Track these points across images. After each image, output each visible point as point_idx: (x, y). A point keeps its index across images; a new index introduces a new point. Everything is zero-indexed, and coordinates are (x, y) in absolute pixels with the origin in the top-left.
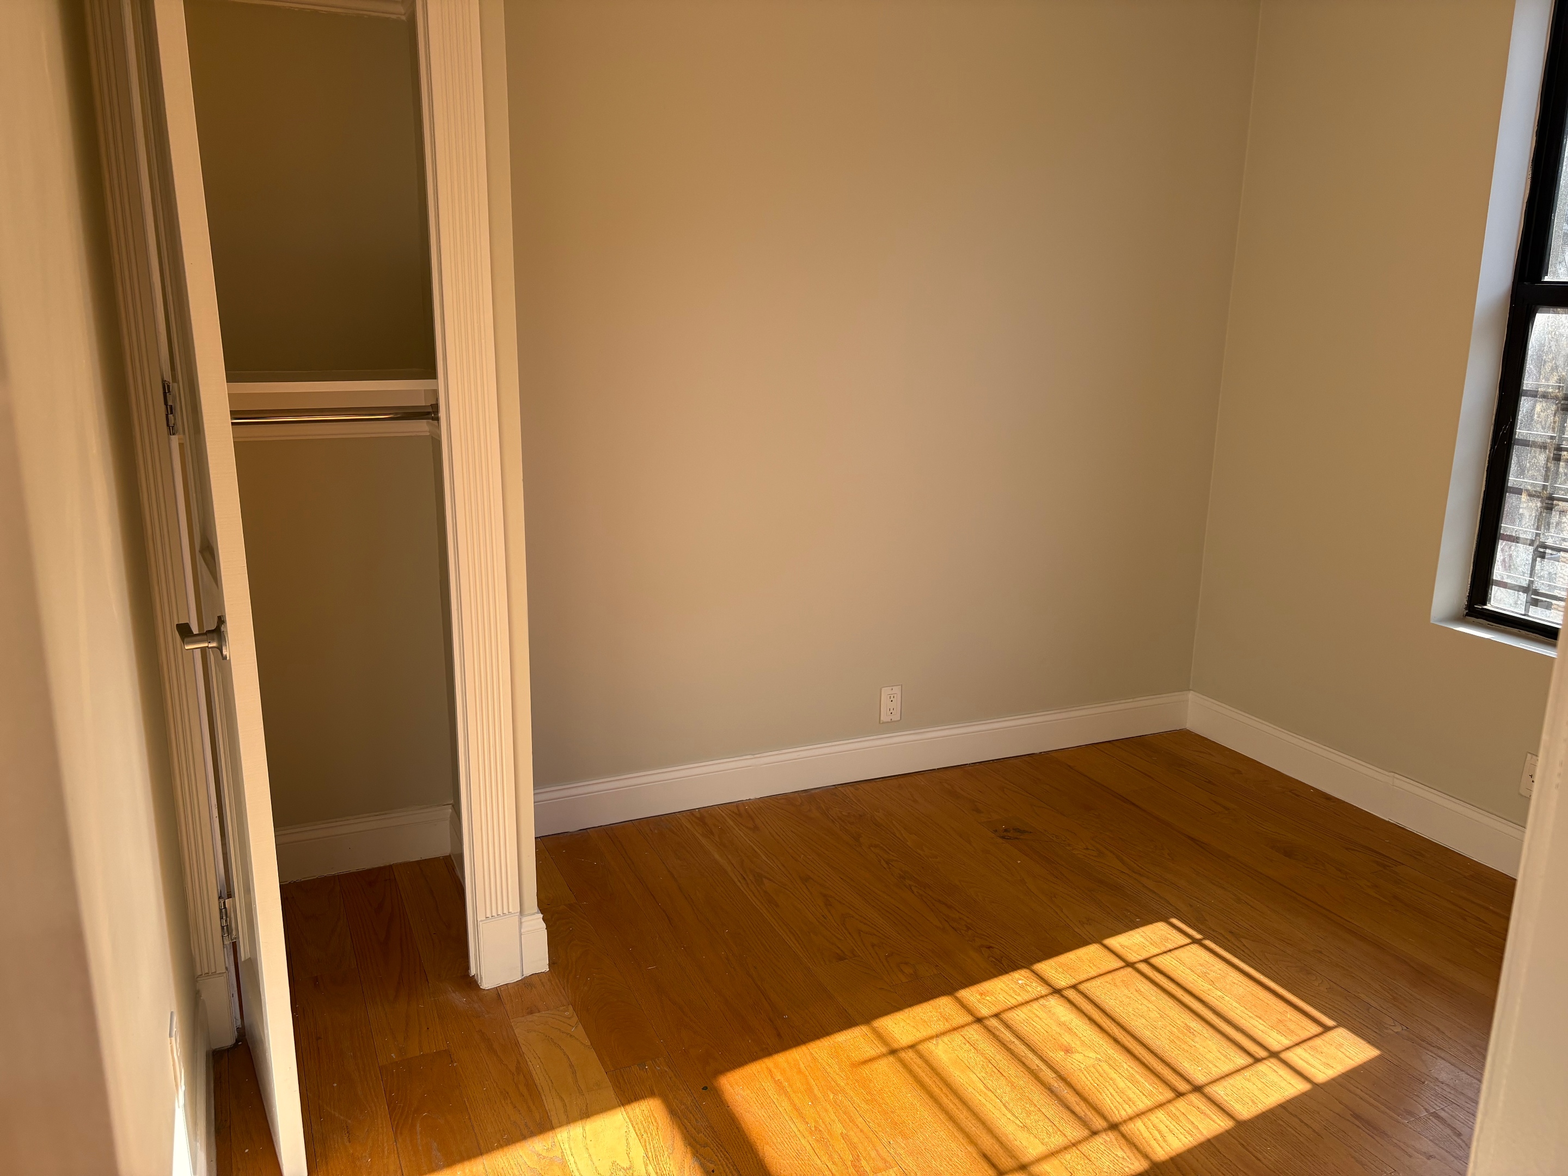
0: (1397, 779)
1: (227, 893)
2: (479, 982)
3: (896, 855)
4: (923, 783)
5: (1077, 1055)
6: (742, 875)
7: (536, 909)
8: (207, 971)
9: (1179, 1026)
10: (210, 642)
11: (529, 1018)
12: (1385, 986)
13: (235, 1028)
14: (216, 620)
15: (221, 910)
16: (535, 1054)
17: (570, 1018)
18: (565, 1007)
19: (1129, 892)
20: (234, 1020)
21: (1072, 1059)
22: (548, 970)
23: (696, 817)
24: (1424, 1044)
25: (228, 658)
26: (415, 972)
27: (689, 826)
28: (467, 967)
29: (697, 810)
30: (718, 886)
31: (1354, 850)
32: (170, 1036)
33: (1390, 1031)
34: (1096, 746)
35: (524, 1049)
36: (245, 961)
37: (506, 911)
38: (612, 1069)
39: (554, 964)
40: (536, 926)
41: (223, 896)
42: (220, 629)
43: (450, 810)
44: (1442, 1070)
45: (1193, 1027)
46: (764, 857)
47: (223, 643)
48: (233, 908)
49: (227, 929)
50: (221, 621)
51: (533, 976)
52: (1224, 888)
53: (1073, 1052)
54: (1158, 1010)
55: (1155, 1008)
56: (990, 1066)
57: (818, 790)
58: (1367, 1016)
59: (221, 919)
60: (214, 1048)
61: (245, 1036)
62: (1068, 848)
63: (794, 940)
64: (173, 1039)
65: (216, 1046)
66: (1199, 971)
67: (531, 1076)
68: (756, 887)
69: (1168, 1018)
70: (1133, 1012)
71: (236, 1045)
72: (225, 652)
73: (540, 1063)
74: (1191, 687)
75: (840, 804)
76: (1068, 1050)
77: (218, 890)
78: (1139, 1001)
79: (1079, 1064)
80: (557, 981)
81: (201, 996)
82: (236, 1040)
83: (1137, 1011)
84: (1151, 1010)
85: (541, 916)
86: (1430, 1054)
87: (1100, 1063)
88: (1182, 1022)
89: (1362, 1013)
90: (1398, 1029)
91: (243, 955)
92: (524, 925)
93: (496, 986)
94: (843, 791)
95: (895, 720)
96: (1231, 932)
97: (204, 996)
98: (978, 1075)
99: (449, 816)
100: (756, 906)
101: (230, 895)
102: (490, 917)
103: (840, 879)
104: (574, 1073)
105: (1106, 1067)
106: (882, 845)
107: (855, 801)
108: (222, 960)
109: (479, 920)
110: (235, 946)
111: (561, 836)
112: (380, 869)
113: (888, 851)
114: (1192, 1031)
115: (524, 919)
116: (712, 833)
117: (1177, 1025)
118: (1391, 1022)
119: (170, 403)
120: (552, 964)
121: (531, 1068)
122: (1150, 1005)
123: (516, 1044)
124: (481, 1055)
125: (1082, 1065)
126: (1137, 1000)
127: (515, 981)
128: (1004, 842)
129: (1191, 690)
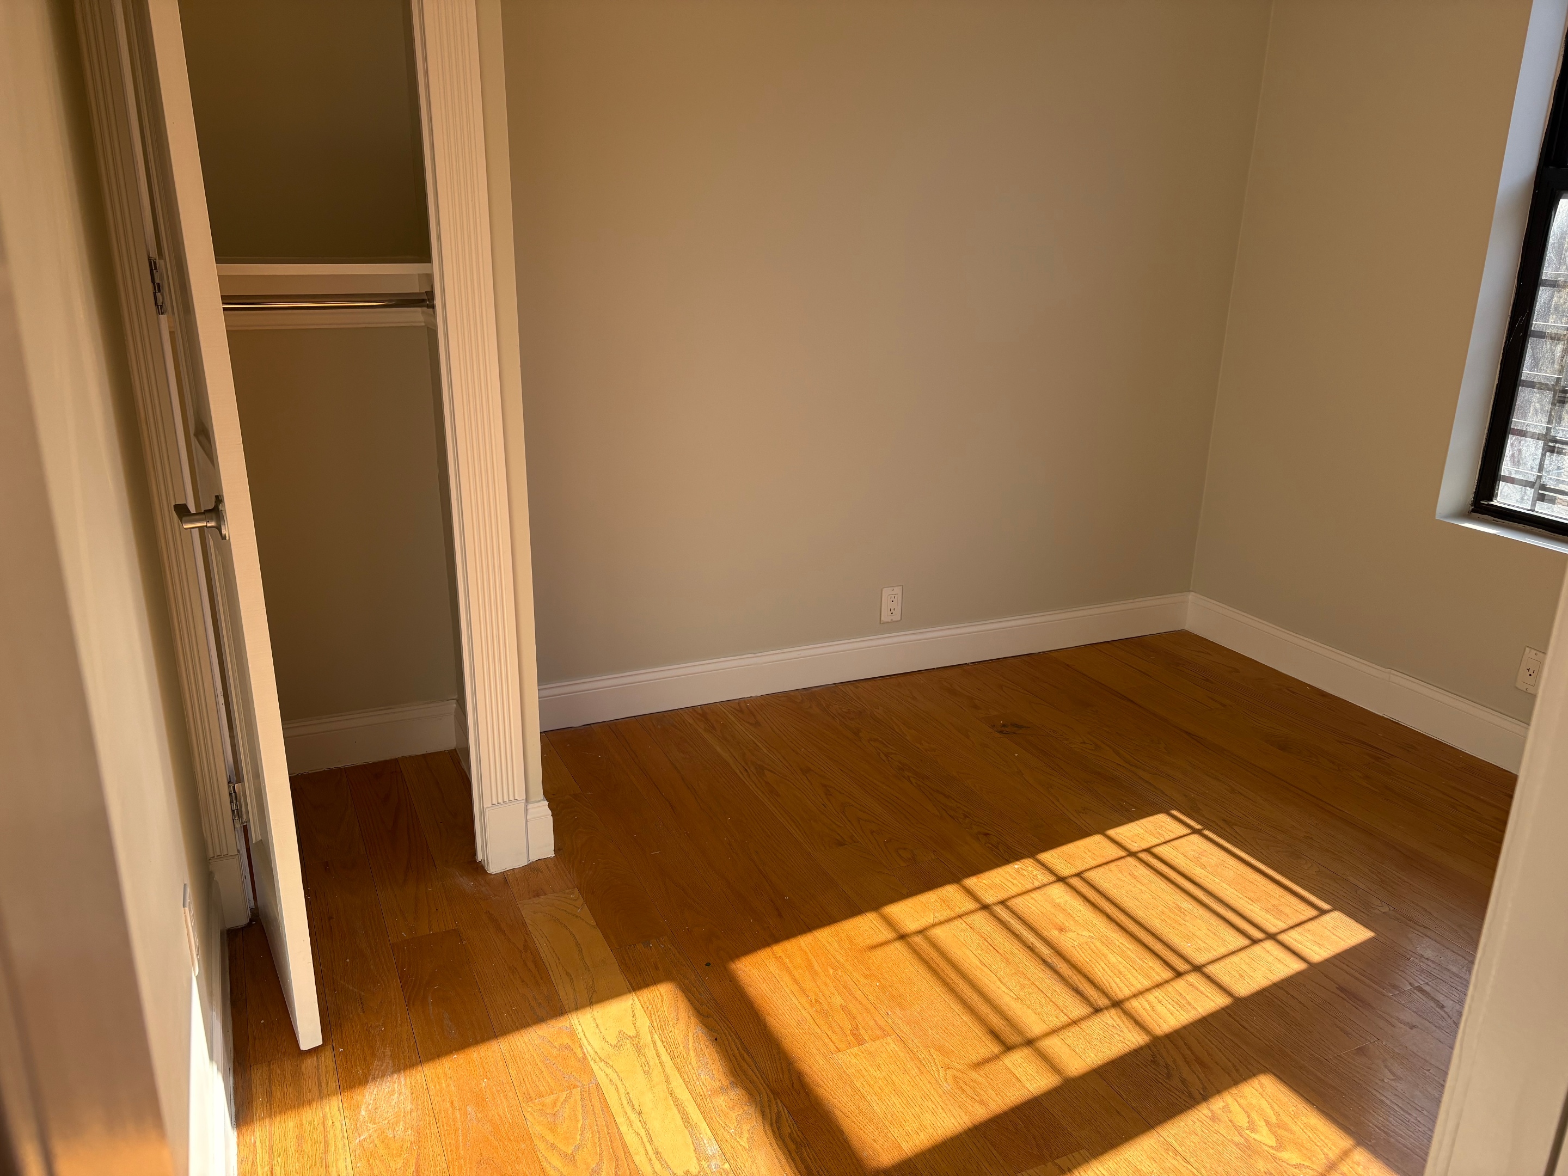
0: (1394, 674)
1: (236, 777)
2: (486, 867)
3: (894, 748)
4: (922, 682)
5: (1071, 933)
6: (744, 767)
7: (541, 796)
8: (219, 854)
9: (1170, 906)
10: (208, 522)
11: (536, 900)
12: (1372, 869)
13: (249, 909)
14: (214, 499)
15: (231, 794)
16: (542, 933)
17: (576, 900)
18: (570, 890)
19: (1125, 784)
20: (248, 901)
21: (1065, 937)
22: (554, 855)
23: (697, 713)
24: (1411, 923)
25: (227, 538)
26: (423, 858)
27: (691, 721)
28: (474, 854)
29: (699, 707)
30: (720, 777)
31: (1348, 744)
32: (184, 906)
33: (1376, 911)
34: (1095, 646)
35: (530, 928)
36: (256, 843)
37: (511, 798)
38: (617, 947)
39: (559, 850)
40: (542, 813)
41: (232, 781)
42: (218, 509)
43: (455, 705)
44: (1427, 949)
45: (1184, 907)
46: (765, 751)
47: (222, 523)
48: (242, 792)
49: (237, 813)
50: (219, 500)
51: (539, 861)
52: (1219, 779)
53: (1066, 932)
54: (1150, 892)
55: (1148, 891)
56: (986, 944)
57: (818, 689)
58: (1355, 897)
59: (231, 803)
60: (228, 927)
61: (259, 916)
62: (1065, 742)
63: (795, 827)
64: (187, 909)
65: (231, 925)
66: (1192, 856)
67: (539, 953)
68: (757, 778)
69: (1160, 899)
70: (1126, 894)
71: (250, 924)
72: (224, 532)
73: (547, 942)
74: (1191, 589)
75: (841, 701)
76: (1061, 930)
77: (227, 775)
78: (1132, 885)
79: (1073, 941)
80: (563, 866)
81: (214, 877)
82: (250, 919)
83: (1130, 893)
84: (1144, 892)
85: (547, 803)
86: (1416, 932)
87: (1093, 940)
88: (1174, 903)
89: (1350, 894)
90: (1386, 909)
91: (255, 836)
92: (530, 811)
93: (503, 871)
94: (843, 689)
95: (897, 620)
96: (1224, 820)
97: (217, 877)
98: (974, 952)
99: (453, 711)
100: (758, 795)
101: (240, 779)
102: (497, 804)
103: (840, 771)
104: (580, 951)
105: (1098, 944)
106: (880, 740)
107: (854, 698)
108: (234, 842)
109: (485, 807)
110: (246, 829)
111: (565, 731)
112: (386, 762)
113: (887, 744)
114: (1183, 910)
115: (530, 806)
116: (714, 728)
117: (1168, 905)
118: (1379, 903)
119: (157, 281)
120: (557, 850)
121: (538, 945)
122: (1143, 888)
123: (523, 924)
124: (489, 934)
125: (1075, 943)
126: (1130, 883)
127: (521, 866)
128: (1002, 736)
129: (1190, 591)
